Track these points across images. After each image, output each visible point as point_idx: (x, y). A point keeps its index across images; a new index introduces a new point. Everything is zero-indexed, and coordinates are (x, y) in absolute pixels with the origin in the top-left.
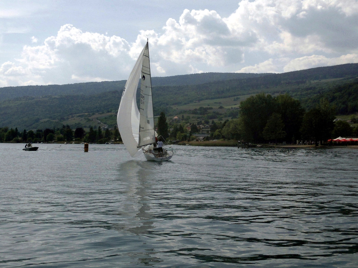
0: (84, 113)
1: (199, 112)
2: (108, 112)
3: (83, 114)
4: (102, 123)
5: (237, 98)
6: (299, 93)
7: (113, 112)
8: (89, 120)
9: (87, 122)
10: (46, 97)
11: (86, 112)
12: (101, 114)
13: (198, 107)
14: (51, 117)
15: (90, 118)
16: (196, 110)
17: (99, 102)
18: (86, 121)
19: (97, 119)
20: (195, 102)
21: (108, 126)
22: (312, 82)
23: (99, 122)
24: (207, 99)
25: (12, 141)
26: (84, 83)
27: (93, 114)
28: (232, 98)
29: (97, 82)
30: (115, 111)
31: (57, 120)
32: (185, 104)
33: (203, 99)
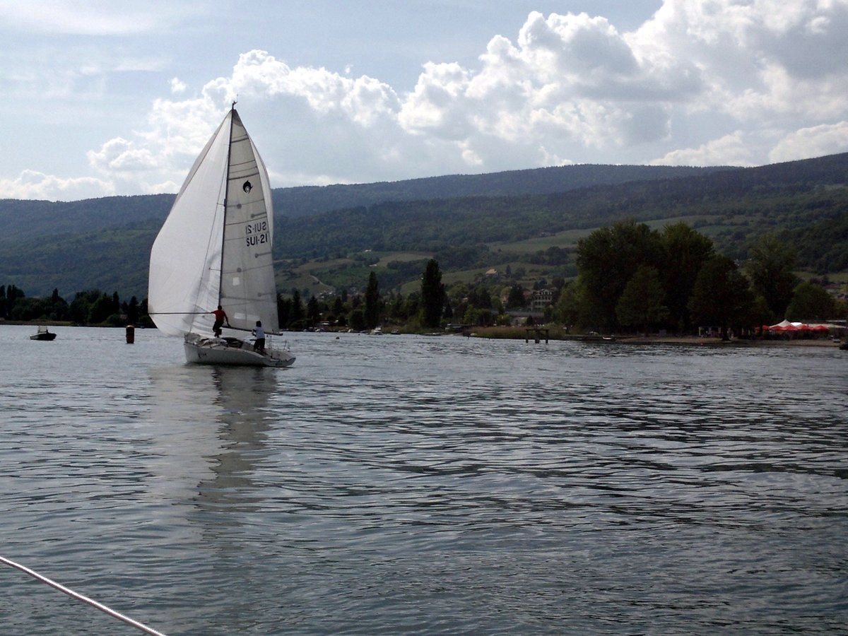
0: (283, 258)
1: (547, 258)
2: (339, 257)
3: (281, 261)
4: (321, 283)
6: (792, 215)
7: (350, 258)
8: (293, 275)
9: (287, 280)
11: (289, 258)
12: (321, 261)
13: (545, 248)
15: (296, 271)
16: (541, 253)
17: (320, 233)
18: (287, 277)
19: (311, 274)
20: (543, 236)
21: (334, 289)
22: (828, 188)
23: (316, 279)
24: (570, 227)
25: (106, 321)
26: (287, 189)
27: (305, 261)
29: (318, 187)
30: (355, 255)
32: (520, 239)
33: (561, 229)
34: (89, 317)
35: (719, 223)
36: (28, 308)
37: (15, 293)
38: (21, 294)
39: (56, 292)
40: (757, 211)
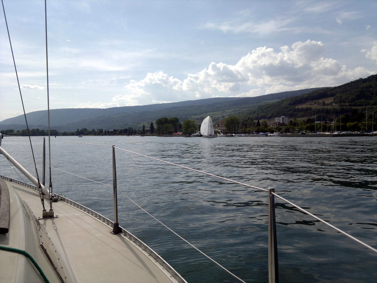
1: (200, 119)
5: (224, 111)
10: (133, 112)
14: (133, 123)
16: (199, 118)
24: (210, 112)
28: (221, 112)
29: (159, 104)
31: (136, 124)
32: (198, 115)
33: (208, 112)
34: (97, 134)
35: (239, 110)
36: (88, 132)
37: (85, 129)
38: (87, 130)
39: (93, 129)
40: (248, 107)
